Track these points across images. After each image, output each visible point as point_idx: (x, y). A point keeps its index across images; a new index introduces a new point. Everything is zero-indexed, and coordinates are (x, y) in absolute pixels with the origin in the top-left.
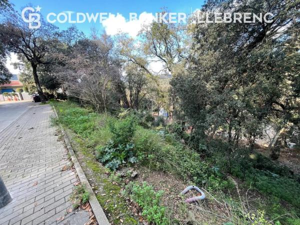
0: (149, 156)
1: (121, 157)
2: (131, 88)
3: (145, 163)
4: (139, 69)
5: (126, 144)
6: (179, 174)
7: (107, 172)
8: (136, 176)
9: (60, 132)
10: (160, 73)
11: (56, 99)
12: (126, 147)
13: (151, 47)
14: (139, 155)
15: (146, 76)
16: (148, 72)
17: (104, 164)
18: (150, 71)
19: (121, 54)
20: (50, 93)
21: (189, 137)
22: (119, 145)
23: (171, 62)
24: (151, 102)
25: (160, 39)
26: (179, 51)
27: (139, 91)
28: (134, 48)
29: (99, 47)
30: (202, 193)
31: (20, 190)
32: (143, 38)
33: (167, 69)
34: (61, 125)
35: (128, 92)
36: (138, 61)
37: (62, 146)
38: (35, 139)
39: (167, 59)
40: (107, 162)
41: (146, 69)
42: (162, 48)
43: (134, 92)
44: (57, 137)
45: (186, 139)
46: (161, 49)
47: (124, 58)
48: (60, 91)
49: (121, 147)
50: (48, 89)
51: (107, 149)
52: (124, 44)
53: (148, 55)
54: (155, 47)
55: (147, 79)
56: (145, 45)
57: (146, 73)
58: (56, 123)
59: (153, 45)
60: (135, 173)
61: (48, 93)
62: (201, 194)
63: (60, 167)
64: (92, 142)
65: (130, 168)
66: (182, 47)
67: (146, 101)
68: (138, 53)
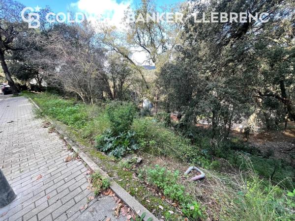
0: (150, 142)
1: (125, 145)
2: (114, 79)
3: (147, 149)
4: (122, 59)
5: (126, 132)
6: (178, 157)
7: (113, 160)
8: (141, 162)
9: (48, 124)
10: (144, 64)
11: (30, 90)
12: (127, 134)
13: (135, 37)
14: (141, 142)
15: (130, 66)
16: (132, 62)
17: (107, 152)
18: (134, 61)
19: (103, 43)
20: (22, 84)
21: (177, 125)
22: (120, 133)
23: (155, 52)
24: (134, 93)
25: (144, 29)
26: (163, 42)
27: (122, 83)
28: (117, 37)
29: (79, 33)
30: (202, 172)
31: (23, 185)
32: (126, 27)
33: (151, 60)
34: (48, 118)
35: (111, 84)
36: (122, 50)
37: (57, 138)
38: (20, 132)
39: (151, 50)
40: (109, 150)
41: (130, 60)
42: (146, 39)
43: (118, 83)
44: (47, 129)
45: (176, 127)
46: (144, 39)
47: (107, 47)
48: (34, 82)
49: (122, 135)
50: (19, 79)
51: (106, 139)
52: (106, 32)
53: (131, 45)
54: (139, 37)
55: (131, 70)
56: (128, 34)
57: (129, 63)
58: (40, 115)
59: (137, 35)
60: (140, 159)
61: (19, 85)
62: (200, 173)
63: (62, 158)
64: (87, 133)
65: (134, 155)
66: (165, 38)
67: (129, 92)
68: (122, 43)
